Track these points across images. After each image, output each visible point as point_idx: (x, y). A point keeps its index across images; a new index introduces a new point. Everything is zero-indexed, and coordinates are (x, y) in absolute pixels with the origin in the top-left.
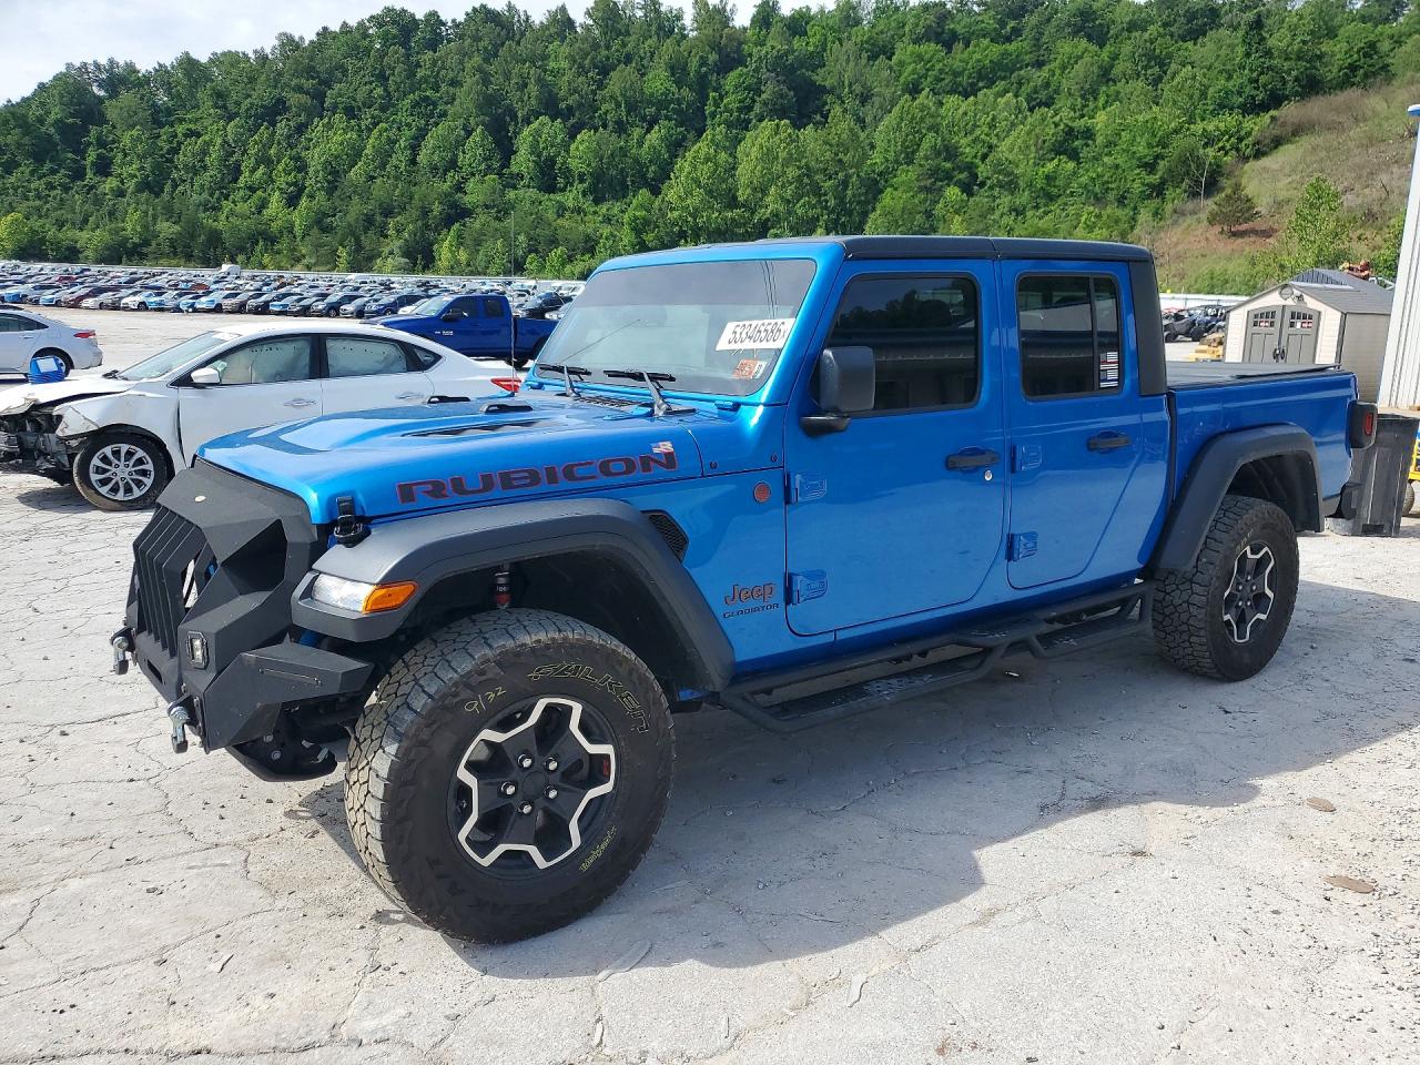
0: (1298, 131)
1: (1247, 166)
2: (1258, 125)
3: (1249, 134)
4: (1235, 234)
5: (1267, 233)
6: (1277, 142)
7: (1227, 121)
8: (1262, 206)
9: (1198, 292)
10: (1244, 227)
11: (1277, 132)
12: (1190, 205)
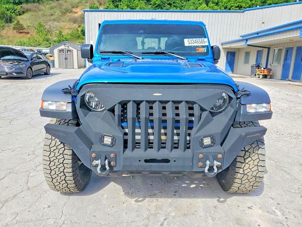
0: (27, 10)
1: (18, 17)
2: (18, 8)
3: (17, 9)
4: (20, 33)
5: (28, 33)
6: (23, 12)
7: (11, 6)
8: (25, 26)
9: (18, 45)
10: (22, 31)
11: (23, 10)
12: (7, 25)
